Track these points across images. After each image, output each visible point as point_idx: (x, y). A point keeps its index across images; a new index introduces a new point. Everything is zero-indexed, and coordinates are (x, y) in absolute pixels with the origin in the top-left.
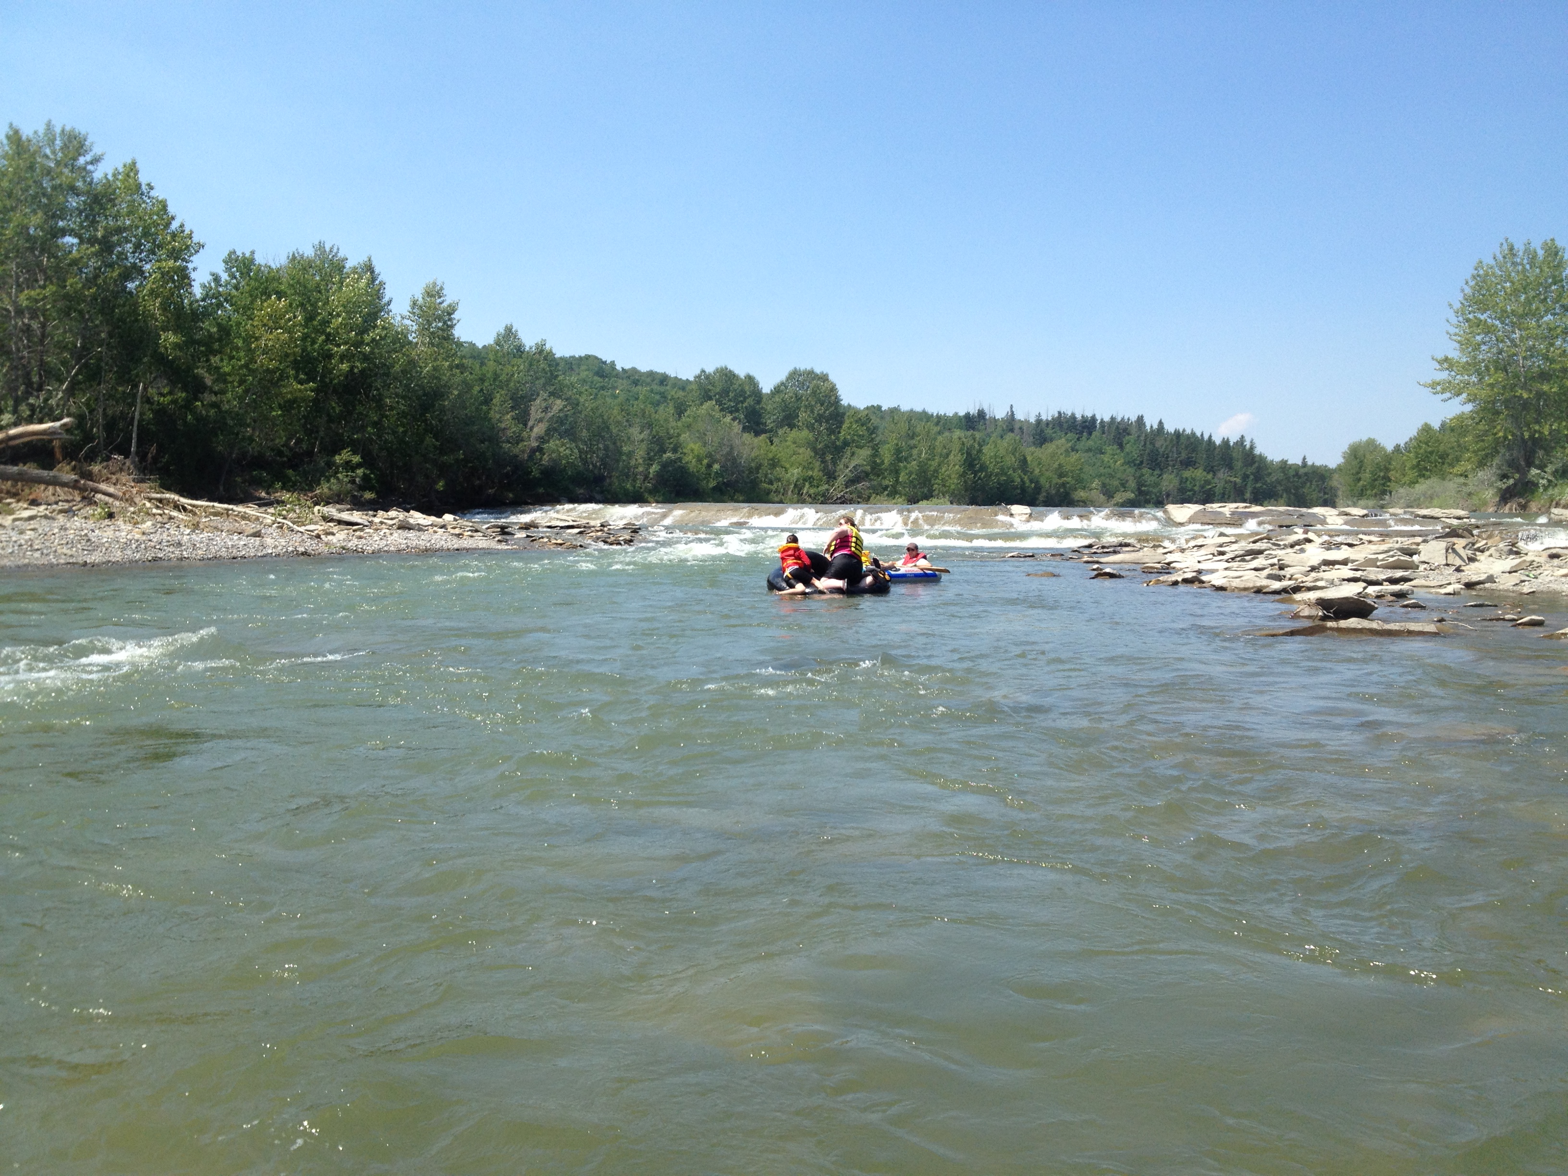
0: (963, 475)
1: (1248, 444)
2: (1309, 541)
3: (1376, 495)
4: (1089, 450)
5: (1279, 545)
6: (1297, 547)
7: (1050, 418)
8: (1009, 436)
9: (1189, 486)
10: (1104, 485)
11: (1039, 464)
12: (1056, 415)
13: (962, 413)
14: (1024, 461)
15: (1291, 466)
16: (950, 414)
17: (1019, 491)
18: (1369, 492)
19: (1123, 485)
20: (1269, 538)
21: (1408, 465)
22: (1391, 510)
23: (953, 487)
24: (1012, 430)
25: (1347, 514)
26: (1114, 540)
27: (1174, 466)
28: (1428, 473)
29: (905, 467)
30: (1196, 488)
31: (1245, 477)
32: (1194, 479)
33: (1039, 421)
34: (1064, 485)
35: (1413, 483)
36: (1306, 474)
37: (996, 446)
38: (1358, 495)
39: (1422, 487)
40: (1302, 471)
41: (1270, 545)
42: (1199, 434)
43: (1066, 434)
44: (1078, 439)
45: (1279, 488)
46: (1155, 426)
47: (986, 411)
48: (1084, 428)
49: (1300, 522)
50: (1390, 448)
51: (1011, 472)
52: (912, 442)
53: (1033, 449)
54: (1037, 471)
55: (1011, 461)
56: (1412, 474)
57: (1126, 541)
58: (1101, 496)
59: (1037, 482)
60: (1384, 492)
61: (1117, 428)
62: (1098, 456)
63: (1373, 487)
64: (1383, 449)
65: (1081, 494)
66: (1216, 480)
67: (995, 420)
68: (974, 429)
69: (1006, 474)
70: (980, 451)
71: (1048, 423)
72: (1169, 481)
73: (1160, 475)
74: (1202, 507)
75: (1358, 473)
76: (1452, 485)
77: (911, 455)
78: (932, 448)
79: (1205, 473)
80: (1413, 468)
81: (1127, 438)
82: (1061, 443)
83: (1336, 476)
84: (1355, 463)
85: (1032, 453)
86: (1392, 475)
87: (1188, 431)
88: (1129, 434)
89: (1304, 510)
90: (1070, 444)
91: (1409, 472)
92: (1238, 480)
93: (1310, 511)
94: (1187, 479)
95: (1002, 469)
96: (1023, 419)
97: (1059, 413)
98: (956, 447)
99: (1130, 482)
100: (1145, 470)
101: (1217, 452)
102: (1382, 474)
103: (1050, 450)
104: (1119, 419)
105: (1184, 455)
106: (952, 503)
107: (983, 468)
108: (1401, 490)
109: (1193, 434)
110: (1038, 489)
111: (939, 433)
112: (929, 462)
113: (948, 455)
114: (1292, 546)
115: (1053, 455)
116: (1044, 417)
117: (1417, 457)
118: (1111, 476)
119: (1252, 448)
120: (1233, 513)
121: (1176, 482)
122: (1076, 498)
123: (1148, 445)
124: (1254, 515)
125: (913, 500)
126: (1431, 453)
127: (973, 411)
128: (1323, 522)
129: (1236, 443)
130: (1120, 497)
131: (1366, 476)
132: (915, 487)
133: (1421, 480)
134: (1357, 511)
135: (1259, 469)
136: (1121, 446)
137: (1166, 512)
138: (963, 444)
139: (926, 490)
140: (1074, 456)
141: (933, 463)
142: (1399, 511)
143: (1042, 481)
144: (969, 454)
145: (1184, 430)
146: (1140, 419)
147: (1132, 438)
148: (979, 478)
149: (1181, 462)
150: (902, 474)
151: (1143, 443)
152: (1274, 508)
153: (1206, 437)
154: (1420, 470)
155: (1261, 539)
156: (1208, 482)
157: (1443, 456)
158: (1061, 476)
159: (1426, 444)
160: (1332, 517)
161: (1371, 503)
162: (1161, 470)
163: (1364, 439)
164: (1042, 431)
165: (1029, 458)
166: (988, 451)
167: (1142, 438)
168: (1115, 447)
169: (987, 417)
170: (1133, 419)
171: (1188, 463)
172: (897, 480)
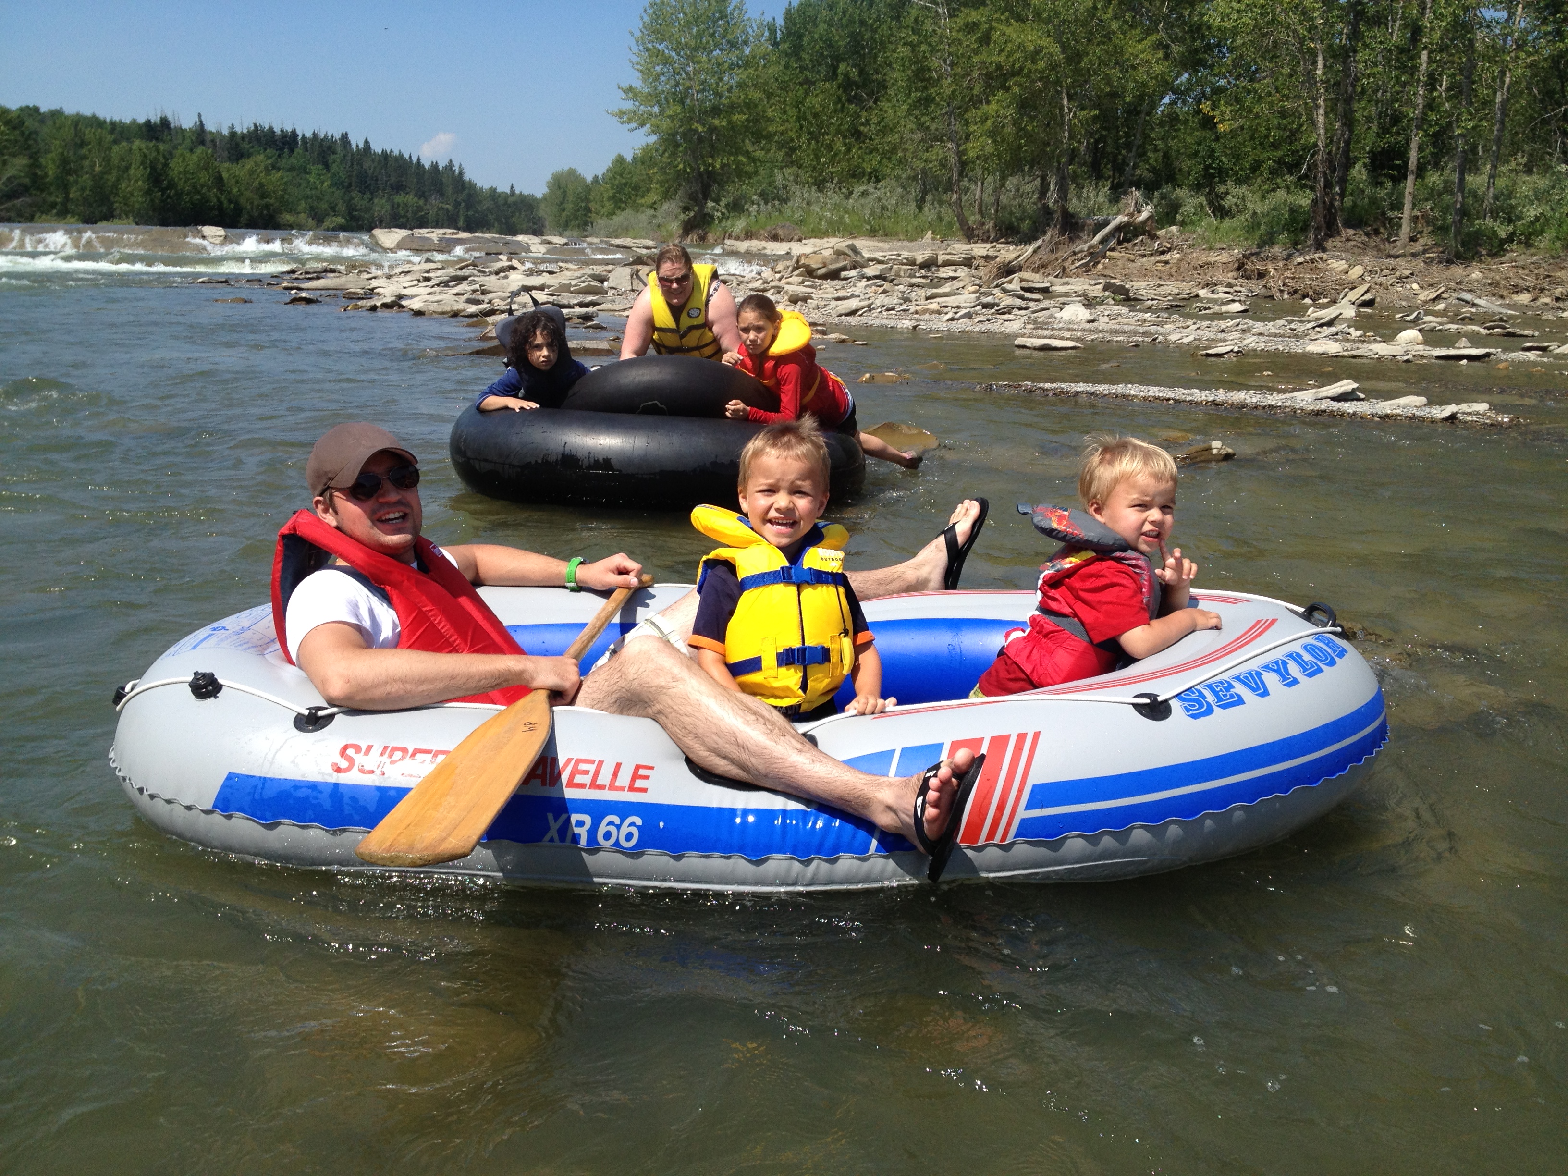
0: (148, 192)
1: (456, 169)
2: (513, 268)
3: (579, 226)
4: (292, 169)
5: (484, 272)
6: (502, 274)
7: (245, 131)
8: (200, 149)
9: (402, 213)
10: (312, 208)
11: (237, 182)
12: (252, 128)
13: (141, 120)
14: (219, 179)
15: (500, 195)
16: (127, 120)
17: (216, 213)
18: (573, 223)
19: (333, 208)
20: (475, 265)
21: (606, 195)
22: (589, 239)
23: (137, 206)
24: (203, 143)
25: (549, 243)
26: (320, 266)
27: (384, 190)
28: (623, 205)
29: (76, 182)
30: (409, 215)
31: (457, 204)
32: (406, 205)
33: (233, 134)
34: (267, 206)
35: (611, 214)
36: (515, 203)
37: (184, 159)
38: (563, 227)
39: (619, 218)
40: (511, 200)
41: (475, 272)
42: (407, 157)
43: (265, 149)
44: (279, 156)
45: (490, 216)
46: (361, 146)
47: (170, 119)
48: (284, 143)
49: (505, 249)
50: (589, 179)
51: (204, 190)
52: (84, 151)
53: (227, 165)
54: (235, 190)
55: (204, 177)
56: (609, 206)
57: (332, 266)
58: (310, 220)
59: (237, 203)
60: (586, 224)
61: (321, 146)
62: (303, 176)
63: (576, 218)
64: (584, 180)
65: (288, 217)
66: (428, 207)
67: (181, 130)
68: (157, 139)
69: (199, 192)
70: (166, 165)
71: (243, 137)
72: (381, 206)
73: (371, 199)
74: (409, 232)
75: (562, 203)
76: (644, 216)
77: (82, 167)
78: (107, 160)
79: (416, 199)
80: (609, 199)
81: (333, 157)
82: (260, 159)
83: (542, 206)
84: (559, 193)
85: (228, 170)
86: (593, 206)
87: (396, 153)
88: (334, 153)
89: (509, 238)
90: (269, 162)
91: (607, 204)
92: (450, 207)
93: (515, 238)
94: (399, 205)
95: (194, 187)
96: (214, 130)
97: (255, 125)
98: (137, 158)
99: (340, 206)
100: (354, 194)
101: (426, 176)
102: (583, 205)
103: (248, 167)
104: (322, 136)
105: (393, 179)
106: (137, 224)
107: (172, 185)
108: (600, 221)
109: (401, 156)
110: (238, 210)
111: (115, 142)
112: (106, 176)
113: (127, 168)
114: (497, 273)
115: (252, 172)
116: (238, 129)
117: (612, 188)
118: (319, 199)
119: (461, 173)
120: (441, 240)
121: (388, 206)
122: (281, 222)
123: (355, 167)
124: (460, 242)
125: (90, 220)
126: (625, 184)
127: (155, 118)
128: (528, 250)
129: (446, 168)
130: (329, 222)
131: (569, 206)
132: (90, 205)
133: (618, 212)
134: (558, 240)
135: (470, 196)
136: (327, 166)
137: (372, 236)
138: (145, 156)
139: (105, 209)
140: (276, 175)
141: (109, 177)
142: (596, 240)
143: (242, 201)
144: (153, 168)
145: (391, 151)
146: (345, 137)
147: (338, 157)
148: (168, 197)
149: (391, 185)
150: (73, 190)
151: (349, 163)
152: (481, 235)
153: (415, 160)
154: (616, 203)
155: (467, 266)
156: (420, 209)
157: (636, 188)
158: (263, 196)
159: (621, 175)
160: (536, 245)
161: (575, 233)
162: (372, 193)
163: (566, 168)
164: (237, 145)
165: (225, 175)
166: (176, 166)
167: (349, 158)
168: (320, 167)
169: (172, 126)
170: (337, 136)
171: (399, 188)
172: (67, 199)
